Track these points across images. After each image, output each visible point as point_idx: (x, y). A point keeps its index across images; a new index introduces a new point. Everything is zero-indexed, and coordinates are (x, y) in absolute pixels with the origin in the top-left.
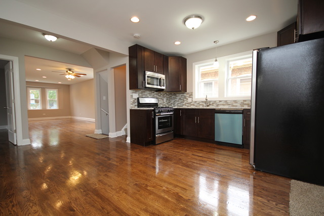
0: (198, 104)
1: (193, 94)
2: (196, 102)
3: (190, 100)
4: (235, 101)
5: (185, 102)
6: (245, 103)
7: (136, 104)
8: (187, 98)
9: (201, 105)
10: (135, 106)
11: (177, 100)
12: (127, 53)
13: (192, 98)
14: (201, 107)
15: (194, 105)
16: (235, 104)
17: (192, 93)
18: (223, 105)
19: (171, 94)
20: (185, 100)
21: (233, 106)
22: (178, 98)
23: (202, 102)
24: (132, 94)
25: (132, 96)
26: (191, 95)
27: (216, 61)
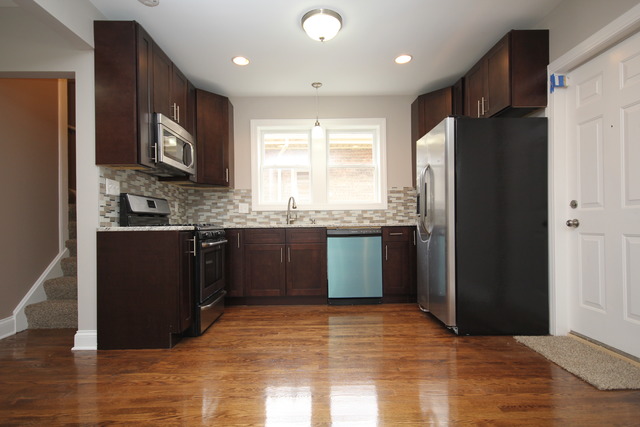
0: (266, 217)
1: (253, 194)
2: (259, 213)
3: (243, 208)
4: (348, 213)
5: (230, 213)
6: (365, 215)
7: (115, 214)
8: (236, 202)
9: (273, 220)
10: (112, 220)
11: (205, 207)
12: (90, 40)
13: (250, 204)
14: (274, 225)
15: (254, 220)
16: (346, 219)
17: (250, 191)
18: (324, 219)
19: (186, 191)
20: (230, 207)
21: (345, 222)
22: (209, 203)
23: (277, 213)
24: (102, 181)
25: (102, 186)
26: (247, 196)
27: (317, 124)
